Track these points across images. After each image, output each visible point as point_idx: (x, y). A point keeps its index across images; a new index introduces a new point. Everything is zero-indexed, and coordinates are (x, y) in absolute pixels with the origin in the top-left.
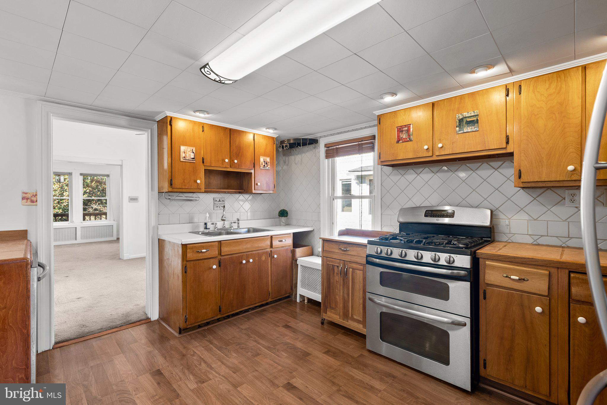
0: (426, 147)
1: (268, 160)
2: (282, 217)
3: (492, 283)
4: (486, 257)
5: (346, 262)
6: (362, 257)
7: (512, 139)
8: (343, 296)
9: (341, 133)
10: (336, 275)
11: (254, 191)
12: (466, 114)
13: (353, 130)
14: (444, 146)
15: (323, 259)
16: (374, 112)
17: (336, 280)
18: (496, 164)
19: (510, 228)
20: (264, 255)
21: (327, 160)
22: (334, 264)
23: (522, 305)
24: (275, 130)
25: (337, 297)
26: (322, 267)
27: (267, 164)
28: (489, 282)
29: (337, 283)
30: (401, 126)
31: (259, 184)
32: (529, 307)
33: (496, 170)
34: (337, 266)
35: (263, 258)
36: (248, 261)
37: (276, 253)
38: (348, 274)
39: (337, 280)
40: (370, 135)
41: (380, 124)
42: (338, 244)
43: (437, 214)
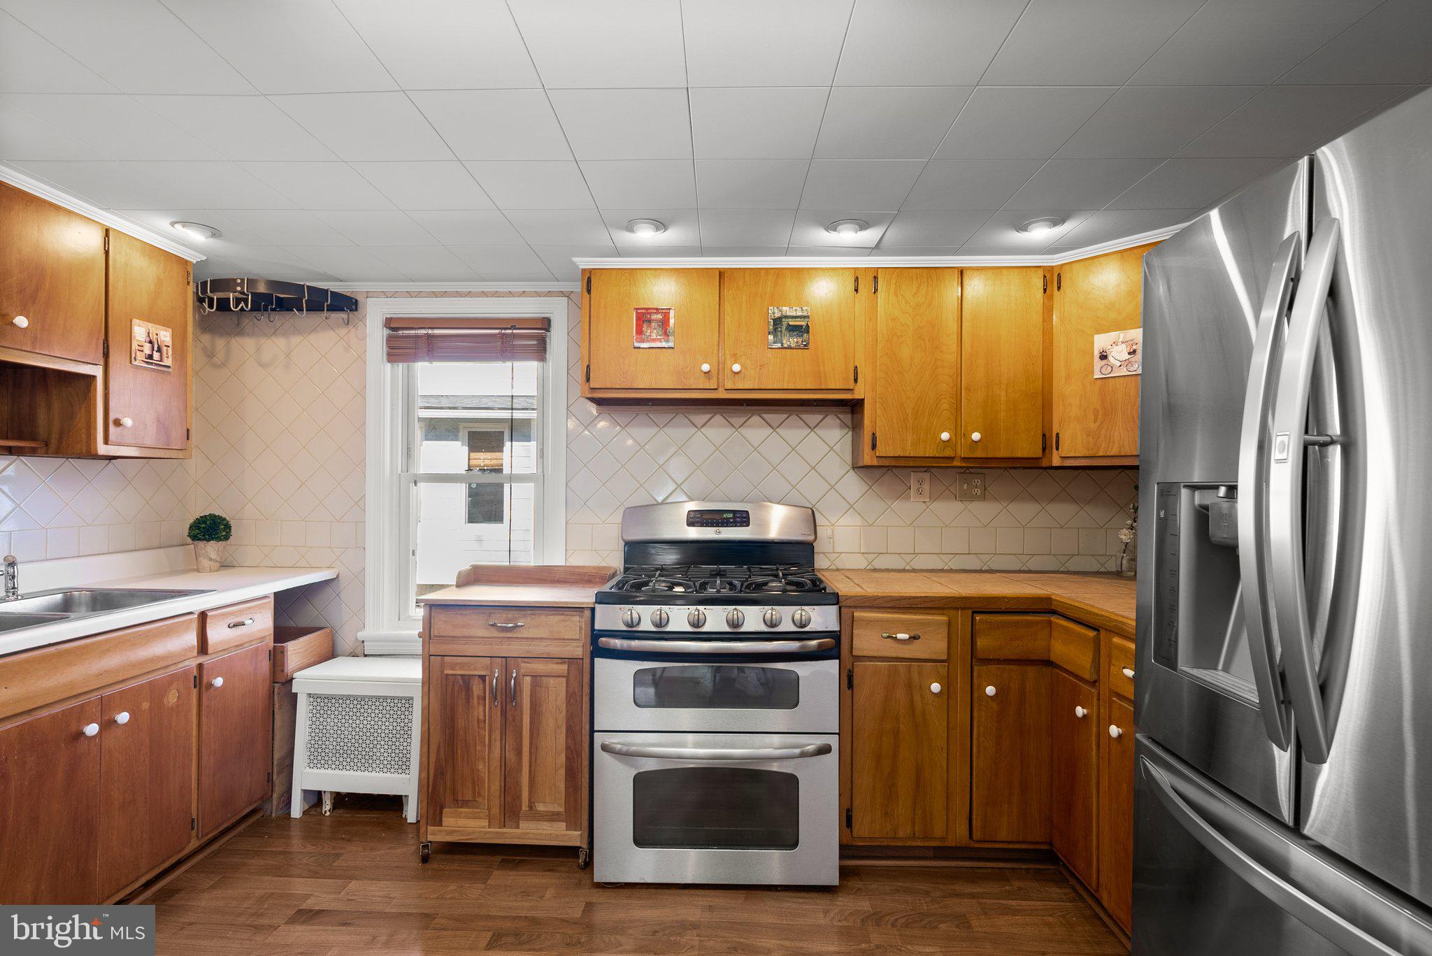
0: (706, 367)
1: (165, 336)
2: (208, 540)
3: (865, 653)
4: (854, 604)
5: (511, 662)
6: (564, 639)
7: (862, 373)
8: (504, 761)
9: (445, 294)
10: (478, 704)
11: (102, 449)
12: (787, 310)
13: (484, 294)
14: (743, 370)
15: (427, 663)
16: (575, 259)
17: (478, 717)
18: (813, 418)
19: (833, 541)
20: (174, 685)
21: (389, 364)
22: (471, 673)
23: (909, 686)
24: (213, 235)
25: (481, 767)
26: (427, 687)
27: (159, 350)
28: (860, 654)
29: (481, 725)
30: (647, 309)
31: (128, 422)
32: (921, 686)
33: (812, 429)
34: (480, 676)
35: (172, 698)
36: (108, 725)
37: (218, 670)
38: (518, 693)
39: (481, 717)
40: (536, 315)
41: (589, 291)
42: (483, 613)
43: (714, 519)
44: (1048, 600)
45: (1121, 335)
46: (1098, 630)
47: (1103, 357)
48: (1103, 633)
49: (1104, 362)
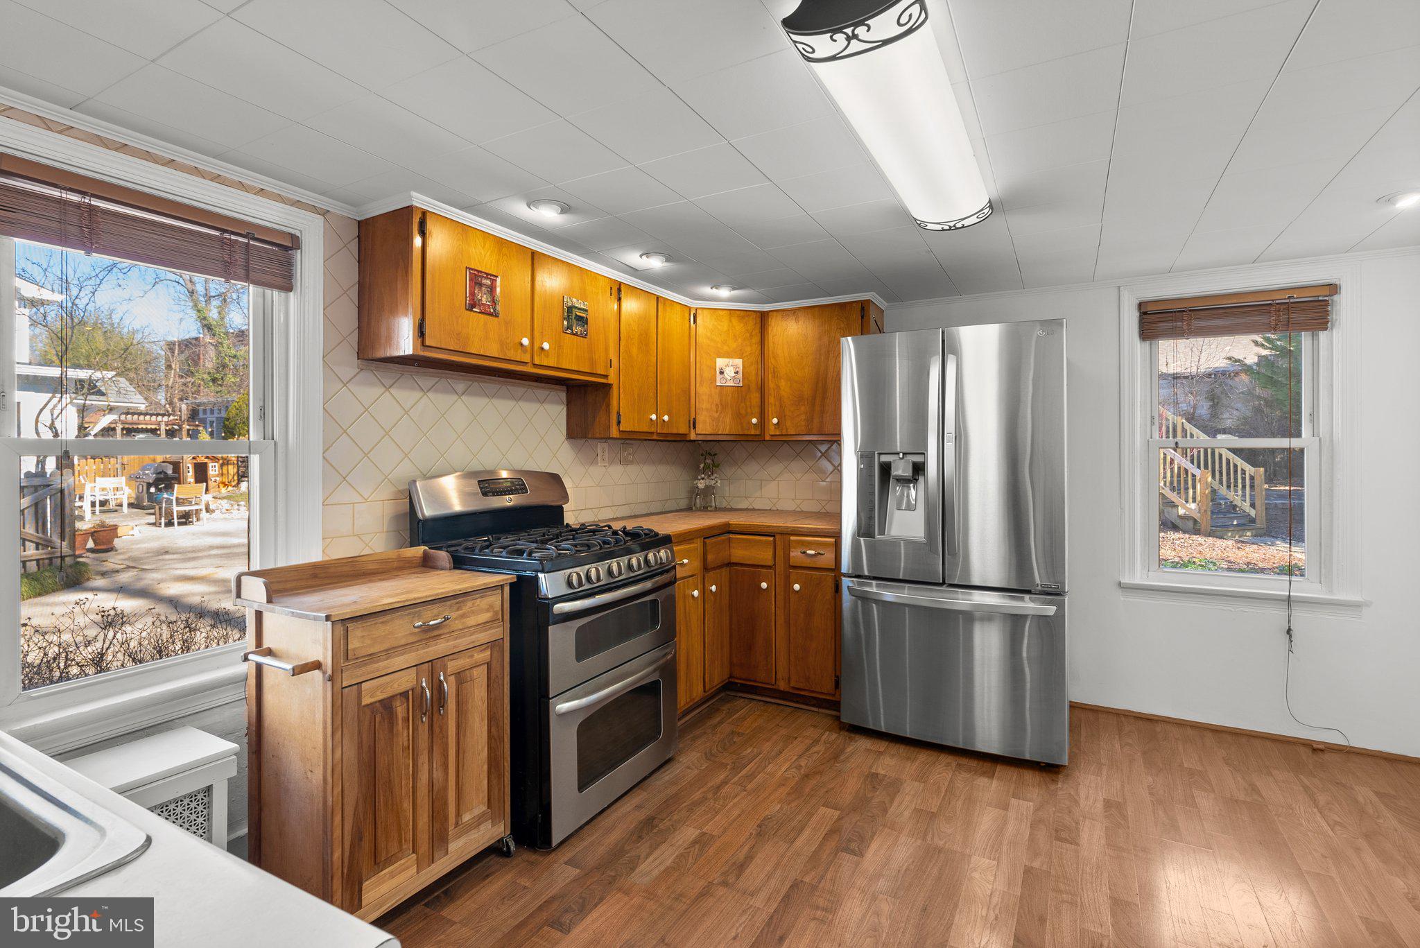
0: (525, 342)
5: (438, 664)
7: (613, 364)
8: (431, 785)
10: (403, 728)
12: (575, 302)
14: (550, 350)
16: (413, 194)
17: (403, 744)
18: (542, 394)
22: (393, 693)
26: (339, 733)
30: (478, 271)
33: (541, 403)
34: (402, 694)
42: (407, 615)
44: (727, 525)
45: (731, 361)
46: (774, 536)
47: (722, 373)
48: (778, 537)
49: (722, 376)
